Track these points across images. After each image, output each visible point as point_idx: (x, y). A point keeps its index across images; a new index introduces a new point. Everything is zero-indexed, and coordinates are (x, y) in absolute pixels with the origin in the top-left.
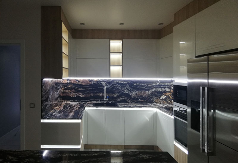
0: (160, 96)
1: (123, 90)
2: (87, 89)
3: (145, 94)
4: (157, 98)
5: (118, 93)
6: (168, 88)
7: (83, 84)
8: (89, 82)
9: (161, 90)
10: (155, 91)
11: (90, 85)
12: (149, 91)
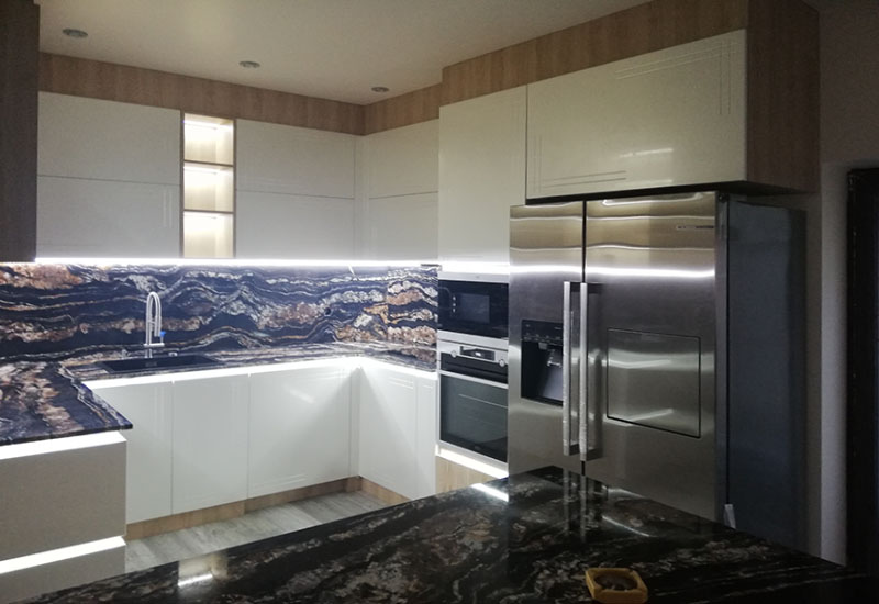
0: (355, 317)
1: (226, 304)
2: (58, 306)
3: (304, 313)
4: (345, 325)
5: (205, 315)
6: (378, 289)
7: (39, 285)
8: (67, 276)
9: (356, 299)
10: (339, 303)
11: (76, 287)
12: (318, 304)
